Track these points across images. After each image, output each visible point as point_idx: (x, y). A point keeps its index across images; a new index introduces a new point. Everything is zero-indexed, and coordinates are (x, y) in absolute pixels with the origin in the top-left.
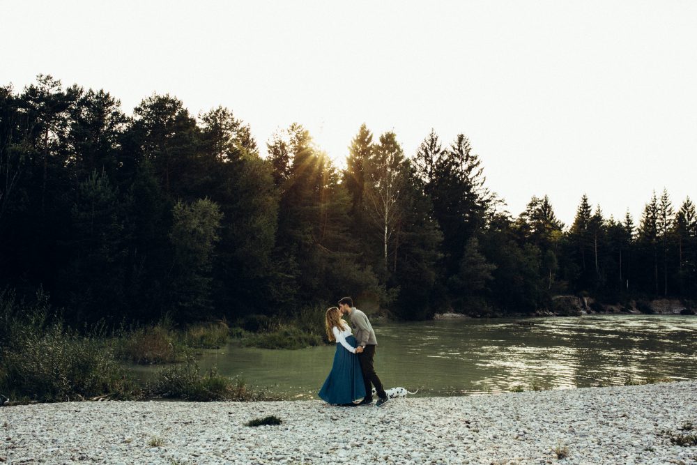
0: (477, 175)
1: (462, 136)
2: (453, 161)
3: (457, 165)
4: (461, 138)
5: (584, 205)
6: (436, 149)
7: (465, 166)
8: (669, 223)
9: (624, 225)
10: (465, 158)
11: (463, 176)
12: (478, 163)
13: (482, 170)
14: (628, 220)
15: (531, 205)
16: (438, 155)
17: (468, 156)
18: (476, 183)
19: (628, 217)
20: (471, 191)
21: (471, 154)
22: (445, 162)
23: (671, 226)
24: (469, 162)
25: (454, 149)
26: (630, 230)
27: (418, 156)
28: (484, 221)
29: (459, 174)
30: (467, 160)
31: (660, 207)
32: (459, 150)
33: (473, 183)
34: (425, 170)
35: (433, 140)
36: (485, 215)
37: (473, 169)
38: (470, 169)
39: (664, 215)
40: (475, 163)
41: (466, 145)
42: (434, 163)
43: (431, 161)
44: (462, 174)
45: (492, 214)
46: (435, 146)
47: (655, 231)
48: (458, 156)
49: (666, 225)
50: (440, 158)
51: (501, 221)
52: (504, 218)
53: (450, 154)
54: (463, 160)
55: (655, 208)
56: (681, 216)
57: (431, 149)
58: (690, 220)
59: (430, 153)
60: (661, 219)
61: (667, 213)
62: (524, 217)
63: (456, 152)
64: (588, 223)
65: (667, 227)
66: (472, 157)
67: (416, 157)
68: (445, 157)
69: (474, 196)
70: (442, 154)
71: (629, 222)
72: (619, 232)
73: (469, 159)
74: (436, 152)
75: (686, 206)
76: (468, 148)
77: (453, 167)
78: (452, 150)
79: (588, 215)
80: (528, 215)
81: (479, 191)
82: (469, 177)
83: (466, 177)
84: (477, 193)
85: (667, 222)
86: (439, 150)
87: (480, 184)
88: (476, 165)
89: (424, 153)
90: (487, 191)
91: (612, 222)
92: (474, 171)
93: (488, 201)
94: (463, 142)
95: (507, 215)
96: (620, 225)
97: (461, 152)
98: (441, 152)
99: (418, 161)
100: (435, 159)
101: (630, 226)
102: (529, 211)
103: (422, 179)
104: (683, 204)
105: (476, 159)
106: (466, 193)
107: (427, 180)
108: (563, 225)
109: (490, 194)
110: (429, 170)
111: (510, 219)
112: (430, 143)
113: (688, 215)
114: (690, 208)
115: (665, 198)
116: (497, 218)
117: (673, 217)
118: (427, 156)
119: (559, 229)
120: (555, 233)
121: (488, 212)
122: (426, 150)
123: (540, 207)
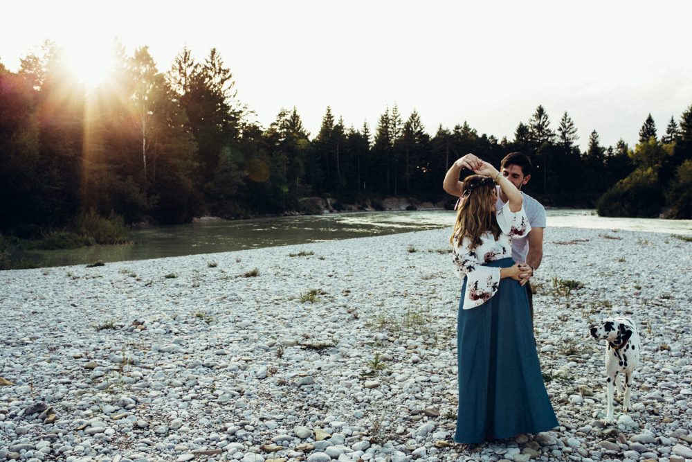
0: (229, 88)
1: (214, 49)
2: (207, 74)
3: (211, 78)
4: (213, 53)
5: (327, 115)
6: (190, 62)
7: (217, 79)
8: (399, 132)
9: (362, 133)
10: (218, 71)
11: (217, 89)
12: (230, 76)
13: (234, 83)
14: (366, 129)
15: (280, 115)
16: (192, 68)
17: (220, 69)
18: (229, 95)
19: (365, 127)
20: (224, 102)
21: (223, 68)
22: (199, 75)
23: (400, 134)
24: (221, 75)
25: (207, 62)
26: (366, 137)
27: (173, 68)
28: (237, 131)
29: (212, 86)
30: (219, 73)
31: (392, 118)
32: (212, 63)
33: (225, 95)
34: (180, 83)
35: (186, 53)
36: (237, 125)
37: (225, 82)
38: (222, 81)
39: (395, 125)
40: (227, 76)
41: (218, 58)
42: (187, 76)
43: (185, 74)
44: (215, 86)
45: (244, 124)
46: (188, 59)
47: (387, 139)
48: (211, 69)
49: (397, 133)
50: (194, 72)
51: (253, 131)
52: (255, 127)
53: (204, 67)
54: (216, 73)
55: (387, 118)
56: (408, 125)
57: (185, 62)
58: (416, 129)
59: (183, 65)
60: (392, 128)
61: (397, 123)
62: (274, 127)
63: (209, 65)
64: (331, 132)
65: (397, 135)
66: (224, 70)
67: (171, 70)
68: (199, 70)
69: (226, 108)
70: (196, 67)
71: (366, 130)
72: (358, 140)
73: (222, 72)
74: (189, 66)
75: (413, 116)
76: (220, 61)
77: (207, 80)
78: (206, 64)
79: (331, 124)
80: (277, 124)
81: (233, 104)
82: (222, 90)
83: (219, 89)
84: (229, 105)
85: (397, 131)
86: (192, 64)
87: (232, 97)
88: (228, 78)
89: (178, 66)
90: (239, 103)
91: (352, 131)
92: (227, 83)
93: (241, 112)
94: (215, 56)
95: (258, 125)
96: (358, 133)
97: (214, 65)
98: (194, 65)
99: (172, 73)
100: (189, 71)
101: (367, 134)
102: (278, 121)
103: (177, 91)
104: (410, 115)
105: (228, 71)
106: (219, 105)
107: (182, 92)
108: (309, 134)
109: (243, 105)
110: (183, 82)
111: (260, 129)
112: (183, 56)
113: (415, 125)
114: (416, 118)
115: (395, 110)
116: (249, 127)
117: (402, 127)
118: (181, 68)
119: (306, 137)
120: (301, 141)
121: (241, 122)
122: (180, 63)
123: (288, 117)
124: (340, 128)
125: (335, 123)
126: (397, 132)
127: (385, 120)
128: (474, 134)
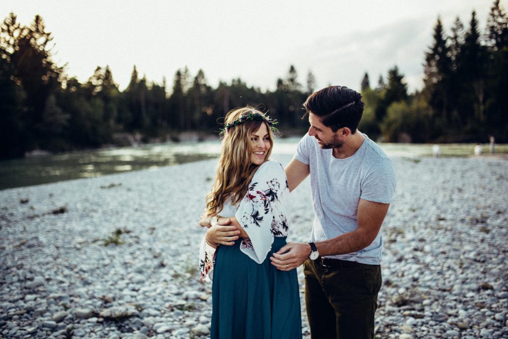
1: (38, 16)
2: (31, 36)
3: (35, 39)
4: (37, 18)
6: (16, 26)
7: (41, 41)
9: (161, 86)
11: (41, 49)
12: (52, 38)
15: (97, 71)
16: (18, 31)
18: (51, 54)
19: (163, 81)
20: (48, 60)
21: (45, 31)
22: (25, 37)
24: (44, 38)
25: (32, 26)
27: (3, 30)
28: (60, 84)
29: (37, 47)
30: (43, 36)
31: (183, 74)
32: (36, 27)
33: (49, 54)
34: (9, 43)
35: (13, 19)
36: (61, 79)
37: (48, 43)
38: (45, 43)
40: (49, 38)
41: (42, 23)
42: (15, 38)
43: (13, 36)
46: (15, 22)
48: (36, 33)
50: (20, 34)
51: (74, 84)
52: (75, 81)
53: (28, 30)
54: (40, 35)
59: (12, 28)
62: (92, 80)
63: (33, 29)
68: (25, 33)
69: (50, 64)
70: (22, 30)
74: (16, 29)
76: (43, 26)
77: (32, 40)
78: (30, 28)
79: (137, 79)
82: (45, 50)
84: (52, 62)
88: (50, 40)
89: (7, 29)
91: (153, 84)
93: (62, 68)
94: (39, 21)
95: (77, 79)
96: (158, 85)
97: (38, 29)
98: (20, 28)
99: (2, 34)
100: (16, 34)
101: (165, 86)
103: (8, 50)
105: (49, 35)
106: (44, 62)
107: (11, 51)
108: (119, 86)
110: (12, 43)
111: (80, 82)
116: (70, 81)
118: (9, 31)
119: (117, 89)
120: (113, 92)
121: (62, 75)
122: (8, 26)
123: (102, 72)
124: (143, 81)
125: (140, 77)
126: (188, 85)
127: (178, 74)
128: (244, 86)
